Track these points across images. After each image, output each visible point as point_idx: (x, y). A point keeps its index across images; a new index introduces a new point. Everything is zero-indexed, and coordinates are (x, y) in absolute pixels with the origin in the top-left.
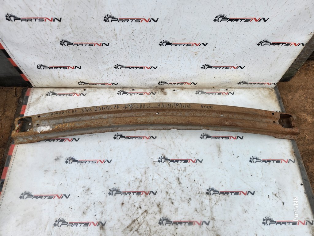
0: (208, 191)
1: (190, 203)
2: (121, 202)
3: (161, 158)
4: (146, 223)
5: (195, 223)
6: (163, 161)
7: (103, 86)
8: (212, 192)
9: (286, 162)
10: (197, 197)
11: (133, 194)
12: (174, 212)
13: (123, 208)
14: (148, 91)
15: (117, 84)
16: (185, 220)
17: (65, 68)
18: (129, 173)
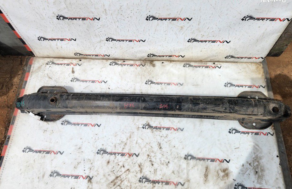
0: (186, 157)
1: (168, 165)
2: (107, 161)
3: (145, 124)
4: (128, 180)
5: (171, 183)
6: (147, 128)
7: (97, 57)
8: (189, 157)
9: (265, 135)
10: (176, 161)
11: (118, 154)
12: (153, 173)
13: (108, 165)
14: (138, 63)
15: (109, 55)
16: (162, 180)
17: (62, 40)
18: (116, 136)
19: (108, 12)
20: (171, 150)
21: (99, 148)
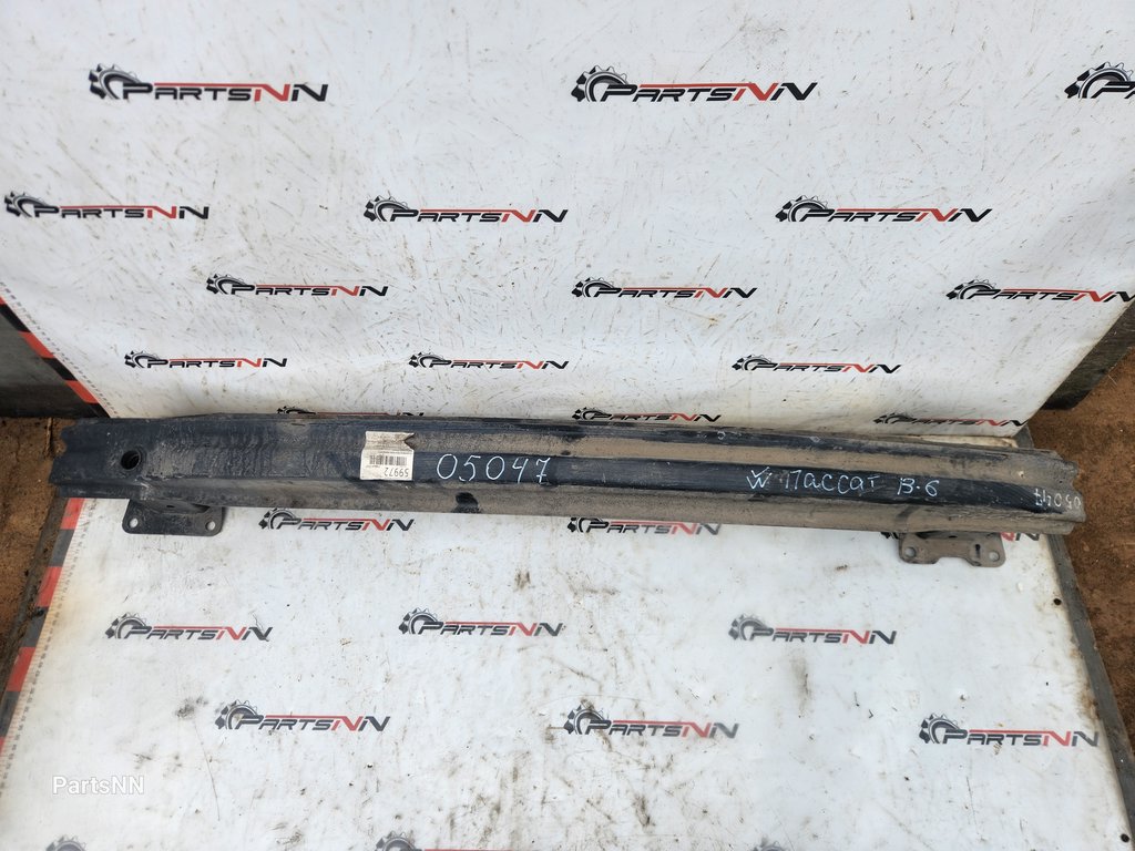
3: (576, 712)
6: (584, 729)
9: (1065, 744)
17: (227, 363)
18: (453, 773)
19: (420, 266)
20: (691, 832)
21: (382, 834)
